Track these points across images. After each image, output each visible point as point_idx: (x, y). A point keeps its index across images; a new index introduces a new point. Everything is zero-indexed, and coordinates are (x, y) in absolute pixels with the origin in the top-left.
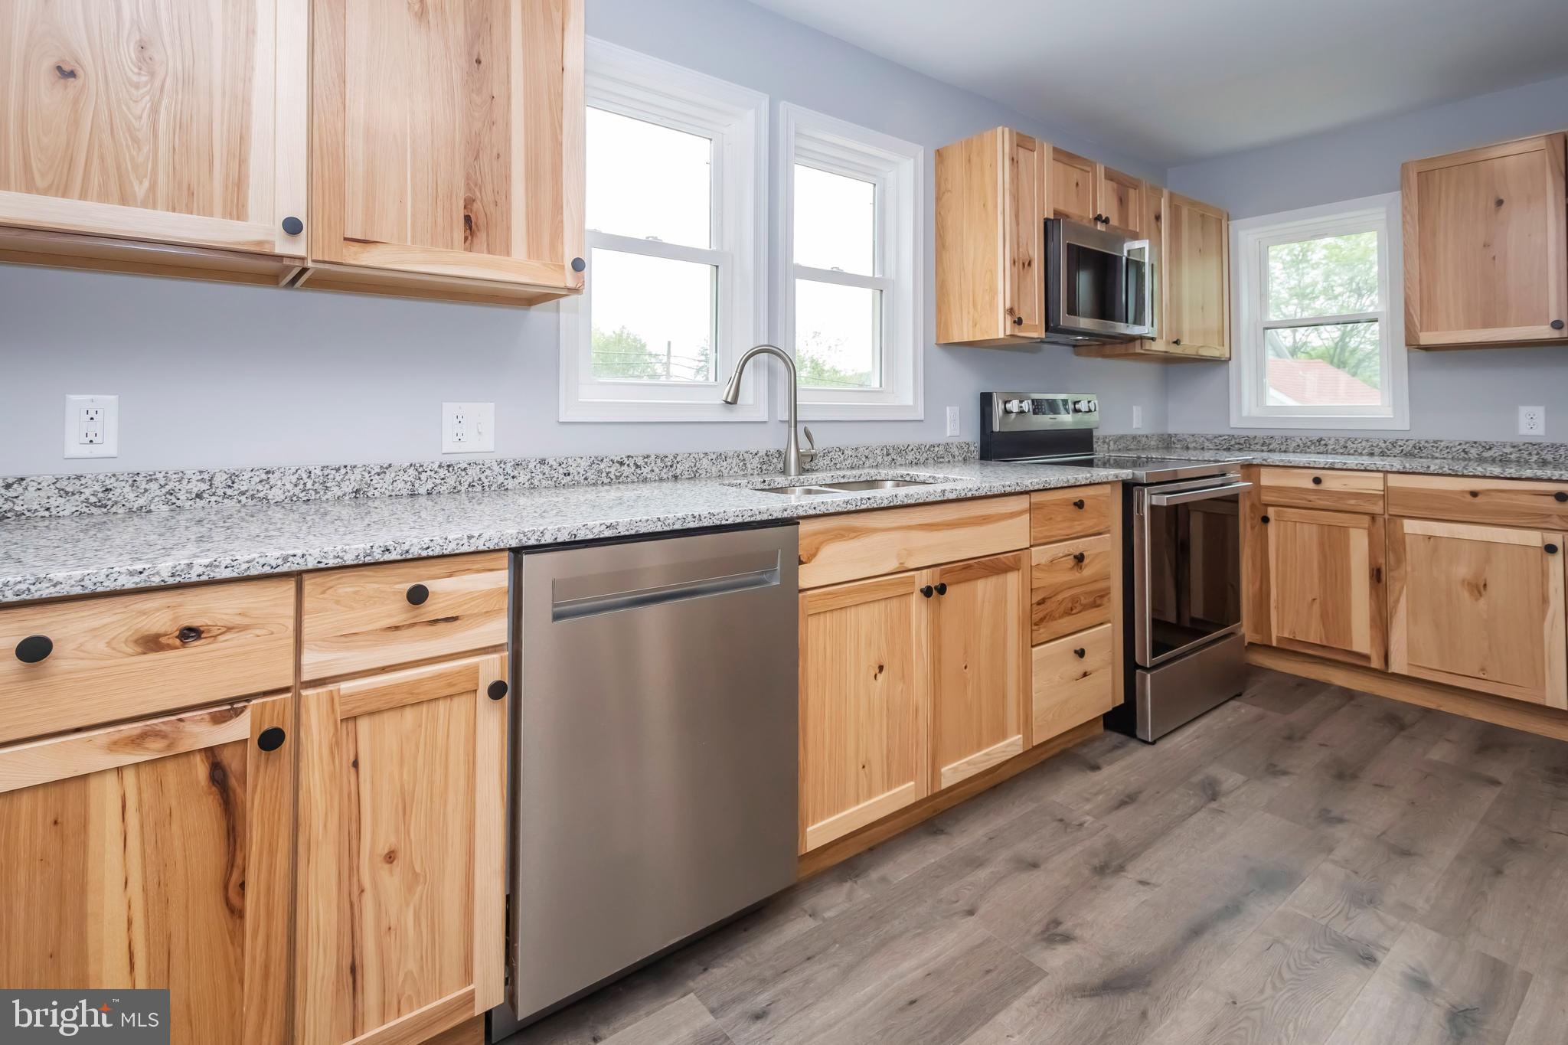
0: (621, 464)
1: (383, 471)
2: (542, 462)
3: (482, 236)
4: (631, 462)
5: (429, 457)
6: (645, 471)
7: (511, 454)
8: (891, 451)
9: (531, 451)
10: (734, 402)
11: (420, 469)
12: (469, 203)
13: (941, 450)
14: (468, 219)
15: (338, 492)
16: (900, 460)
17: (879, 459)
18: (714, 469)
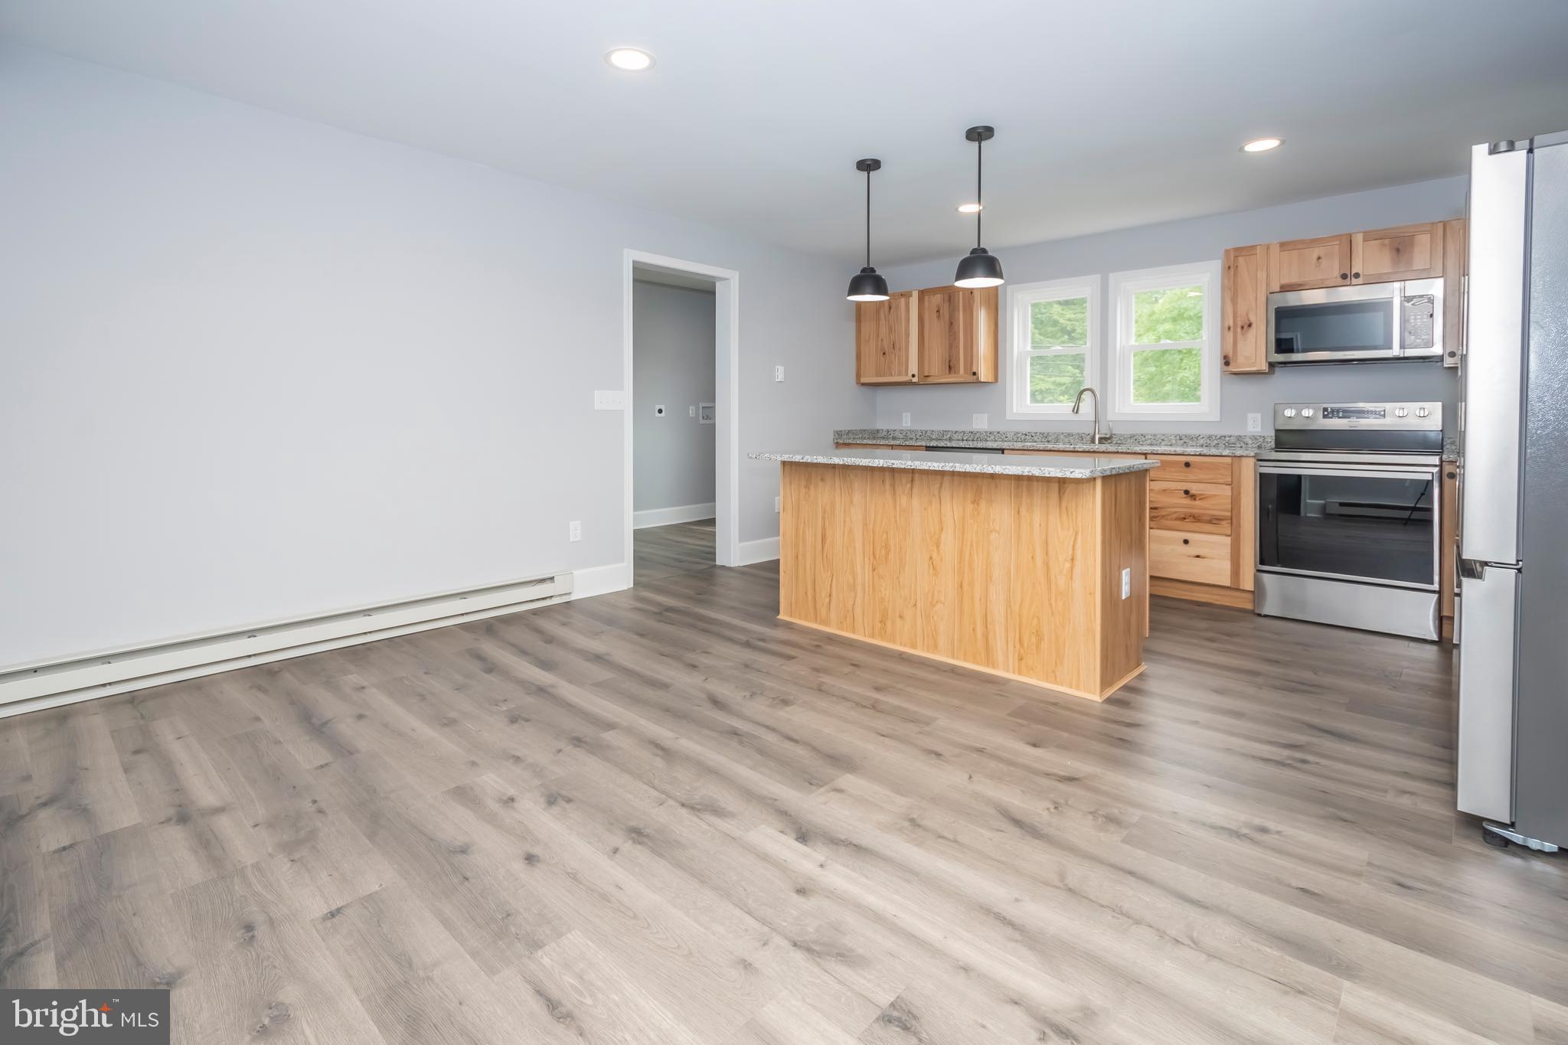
0: (1026, 435)
1: (956, 432)
2: (998, 433)
3: (953, 369)
4: (1030, 435)
5: (968, 429)
6: (1035, 438)
7: (990, 430)
8: (1184, 437)
9: (995, 429)
10: (1077, 412)
11: (964, 432)
12: (950, 361)
13: (1233, 440)
14: (949, 366)
15: (945, 437)
16: (1191, 443)
17: (1174, 442)
18: (1067, 440)
